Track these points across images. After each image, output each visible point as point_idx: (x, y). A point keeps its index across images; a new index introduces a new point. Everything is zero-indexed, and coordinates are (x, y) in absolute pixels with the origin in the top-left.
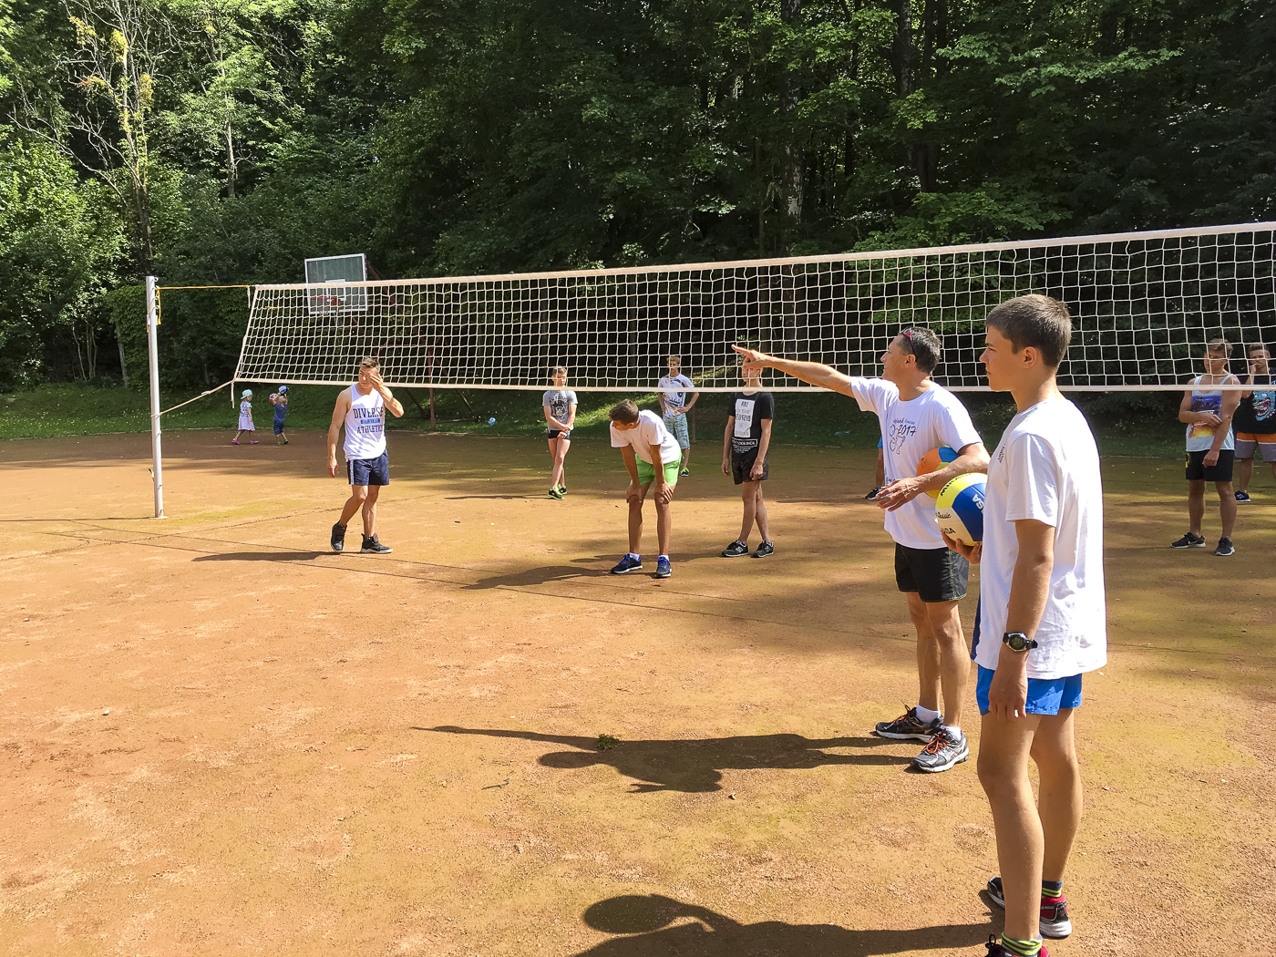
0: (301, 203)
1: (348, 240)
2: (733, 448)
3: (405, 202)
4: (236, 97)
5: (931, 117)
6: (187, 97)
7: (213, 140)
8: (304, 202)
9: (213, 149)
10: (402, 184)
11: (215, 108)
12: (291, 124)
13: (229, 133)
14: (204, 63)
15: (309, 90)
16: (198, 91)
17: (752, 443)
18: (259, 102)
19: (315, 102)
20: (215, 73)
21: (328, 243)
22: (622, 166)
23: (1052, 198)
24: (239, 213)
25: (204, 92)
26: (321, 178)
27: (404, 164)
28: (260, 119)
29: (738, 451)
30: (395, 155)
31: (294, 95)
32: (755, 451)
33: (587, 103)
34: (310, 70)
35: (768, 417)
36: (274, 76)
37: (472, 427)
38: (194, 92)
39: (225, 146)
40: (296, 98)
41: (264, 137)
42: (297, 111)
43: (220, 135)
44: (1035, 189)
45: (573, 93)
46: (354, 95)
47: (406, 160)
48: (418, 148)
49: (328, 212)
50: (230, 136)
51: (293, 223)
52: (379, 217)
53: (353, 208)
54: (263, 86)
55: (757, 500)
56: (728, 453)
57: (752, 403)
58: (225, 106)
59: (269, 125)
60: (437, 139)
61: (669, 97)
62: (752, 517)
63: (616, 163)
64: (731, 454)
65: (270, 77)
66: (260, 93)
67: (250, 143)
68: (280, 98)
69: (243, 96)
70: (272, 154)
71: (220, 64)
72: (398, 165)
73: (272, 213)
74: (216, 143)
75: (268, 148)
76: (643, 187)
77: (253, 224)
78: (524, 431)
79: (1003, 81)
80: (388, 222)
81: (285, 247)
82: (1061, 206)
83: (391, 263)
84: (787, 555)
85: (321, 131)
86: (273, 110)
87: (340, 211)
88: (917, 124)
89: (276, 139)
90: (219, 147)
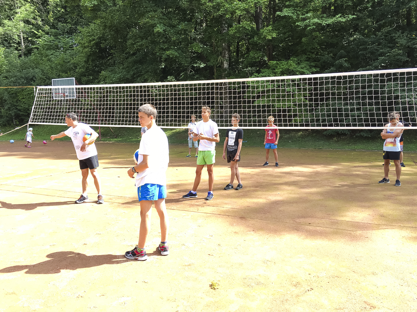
0: (49, 60)
1: (67, 73)
2: (227, 148)
3: (88, 60)
4: (24, 22)
5: (274, 35)
6: (6, 21)
7: (16, 37)
8: (50, 60)
9: (15, 40)
10: (87, 54)
11: (16, 26)
12: (45, 32)
13: (22, 35)
14: (12, 10)
15: (51, 21)
16: (10, 19)
17: (235, 148)
18: (33, 24)
19: (53, 25)
20: (16, 13)
21: (59, 74)
22: (168, 49)
23: (312, 64)
24: (26, 63)
25: (12, 20)
26: (56, 51)
27: (88, 46)
28: (33, 30)
29: (229, 150)
30: (84, 44)
31: (46, 22)
32: (236, 151)
33: (156, 26)
34: (51, 13)
35: (241, 138)
36: (38, 15)
37: (115, 140)
38: (9, 20)
39: (20, 39)
40: (46, 23)
41: (34, 37)
42: (47, 28)
43: (18, 36)
44: (307, 61)
45: (150, 23)
46: (68, 23)
47: (88, 45)
48: (93, 41)
49: (59, 63)
50: (22, 36)
51: (46, 67)
52: (79, 65)
53: (69, 62)
54: (34, 18)
55: (236, 169)
56: (225, 151)
57: (235, 133)
58: (20, 25)
59: (37, 33)
60: (99, 38)
61: (185, 25)
62: (234, 175)
63: (166, 48)
64: (226, 151)
65: (37, 15)
66: (33, 21)
67: (29, 39)
68: (40, 23)
69: (27, 22)
70: (38, 43)
71: (18, 10)
72: (85, 47)
73: (38, 63)
74: (16, 38)
75: (36, 41)
76: (176, 57)
77: (31, 67)
78: (134, 141)
79: (299, 24)
80: (82, 67)
81: (44, 75)
82: (315, 67)
83: (83, 82)
84: (248, 189)
85: (56, 35)
86: (38, 27)
87: (64, 63)
88: (270, 38)
89: (39, 37)
90: (18, 40)
